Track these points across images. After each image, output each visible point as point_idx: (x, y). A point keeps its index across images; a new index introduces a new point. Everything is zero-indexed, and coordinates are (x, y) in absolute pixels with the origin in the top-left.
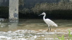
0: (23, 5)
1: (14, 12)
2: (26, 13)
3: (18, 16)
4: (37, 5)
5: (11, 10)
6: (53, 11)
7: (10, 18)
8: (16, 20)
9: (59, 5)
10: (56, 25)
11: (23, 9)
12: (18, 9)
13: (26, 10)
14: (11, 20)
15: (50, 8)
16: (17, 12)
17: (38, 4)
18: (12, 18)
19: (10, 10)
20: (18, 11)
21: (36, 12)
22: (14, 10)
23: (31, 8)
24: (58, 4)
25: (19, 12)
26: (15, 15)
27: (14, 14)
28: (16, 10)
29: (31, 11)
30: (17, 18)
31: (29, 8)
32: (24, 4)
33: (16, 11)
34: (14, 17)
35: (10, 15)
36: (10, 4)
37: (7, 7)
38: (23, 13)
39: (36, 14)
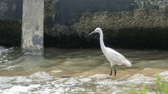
0: (54, 16)
1: (33, 32)
2: (61, 35)
3: (42, 42)
4: (85, 17)
5: (27, 28)
6: (123, 29)
7: (24, 46)
8: (37, 51)
9: (135, 17)
11: (53, 26)
12: (41, 27)
13: (60, 28)
14: (27, 51)
15: (114, 24)
16: (40, 33)
17: (89, 16)
18: (28, 46)
19: (24, 29)
20: (43, 31)
21: (83, 33)
22: (33, 28)
23: (73, 23)
24: (133, 15)
25: (45, 34)
26: (35, 40)
27: (33, 38)
28: (37, 28)
29: (72, 30)
30: (40, 47)
31: (67, 24)
32: (56, 15)
33: (37, 30)
34: (34, 44)
35: (25, 41)
36: (24, 15)
37: (17, 22)
38: (54, 35)
39: (82, 37)
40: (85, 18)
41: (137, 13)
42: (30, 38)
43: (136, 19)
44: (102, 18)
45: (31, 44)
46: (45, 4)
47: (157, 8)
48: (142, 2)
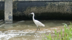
0: (16, 9)
1: (9, 14)
2: (19, 15)
3: (12, 18)
4: (28, 8)
5: (6, 13)
6: (42, 13)
7: (5, 20)
8: (10, 21)
9: (47, 8)
11: (16, 12)
12: (12, 12)
13: (19, 13)
14: (7, 21)
15: (39, 11)
16: (11, 15)
17: (29, 8)
19: (5, 13)
20: (12, 14)
21: (27, 15)
22: (9, 13)
23: (23, 11)
25: (13, 15)
26: (9, 17)
28: (10, 13)
29: (23, 13)
30: (11, 20)
31: (21, 11)
32: (17, 8)
33: (10, 14)
34: (9, 19)
35: (6, 18)
36: (5, 8)
37: (3, 11)
38: (17, 15)
39: (27, 16)
41: (47, 7)
42: (8, 17)
43: (47, 9)
44: (34, 9)
45: (8, 19)
46: (13, 4)
47: (55, 5)
48: (49, 3)
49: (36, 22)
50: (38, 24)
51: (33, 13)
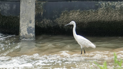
0: (42, 13)
1: (28, 24)
2: (47, 26)
3: (34, 31)
4: (64, 13)
5: (23, 22)
7: (21, 34)
8: (31, 38)
9: (99, 13)
10: (93, 45)
11: (41, 20)
12: (33, 21)
13: (47, 22)
14: (24, 38)
15: (84, 18)
16: (33, 25)
17: (66, 12)
18: (24, 34)
19: (21, 23)
20: (34, 24)
21: (62, 25)
23: (55, 18)
24: (97, 13)
25: (36, 26)
26: (29, 30)
27: (28, 28)
29: (55, 23)
30: (32, 35)
31: (51, 19)
32: (44, 12)
33: (30, 23)
34: (28, 33)
35: (22, 31)
36: (21, 12)
37: (16, 17)
38: (42, 26)
39: (62, 28)
40: (64, 15)
41: (100, 11)
42: (26, 29)
44: (76, 14)
45: (26, 33)
46: (36, 4)
47: (114, 7)
48: (104, 4)
49: (79, 38)
50: (83, 43)
51: (73, 23)
